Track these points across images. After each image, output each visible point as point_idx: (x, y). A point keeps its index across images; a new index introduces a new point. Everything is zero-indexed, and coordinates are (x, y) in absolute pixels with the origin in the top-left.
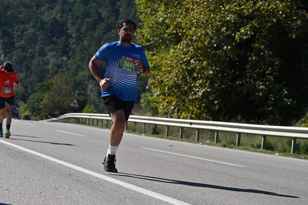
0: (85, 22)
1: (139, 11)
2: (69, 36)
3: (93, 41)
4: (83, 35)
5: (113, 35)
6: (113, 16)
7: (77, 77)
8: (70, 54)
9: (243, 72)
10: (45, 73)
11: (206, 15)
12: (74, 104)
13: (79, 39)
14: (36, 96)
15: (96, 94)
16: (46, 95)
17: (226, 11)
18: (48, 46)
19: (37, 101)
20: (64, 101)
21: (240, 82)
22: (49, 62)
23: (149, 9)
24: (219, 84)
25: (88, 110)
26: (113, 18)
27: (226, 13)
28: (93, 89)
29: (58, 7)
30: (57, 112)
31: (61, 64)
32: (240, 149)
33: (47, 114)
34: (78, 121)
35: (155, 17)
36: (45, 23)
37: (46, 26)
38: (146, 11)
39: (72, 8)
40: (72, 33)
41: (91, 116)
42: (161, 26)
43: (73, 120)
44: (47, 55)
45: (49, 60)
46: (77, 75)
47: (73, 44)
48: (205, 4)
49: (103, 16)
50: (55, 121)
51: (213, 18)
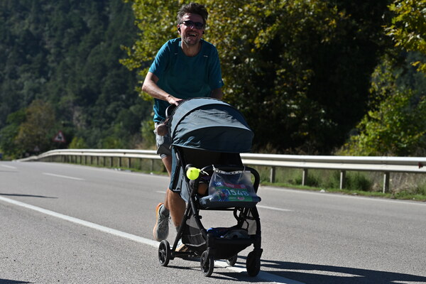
0: (66, 34)
1: (137, 18)
2: (47, 52)
3: (78, 58)
4: (63, 50)
5: (102, 49)
6: (100, 25)
7: (60, 103)
8: (49, 75)
9: (271, 90)
10: (19, 100)
11: (221, 21)
12: (59, 138)
13: (59, 55)
14: (9, 129)
15: (84, 123)
16: (22, 128)
17: (245, 14)
18: (20, 66)
19: (11, 136)
20: (45, 134)
21: (267, 101)
22: (23, 85)
23: (150, 16)
24: (242, 106)
25: (76, 145)
26: (102, 27)
27: (245, 16)
28: (81, 118)
29: (31, 17)
30: (37, 149)
31: (39, 88)
32: (276, 187)
33: (24, 151)
34: (66, 159)
35: (158, 26)
36: (16, 37)
37: (17, 40)
38: (145, 18)
39: (49, 17)
40: (51, 48)
41: (82, 152)
42: (166, 36)
43: (60, 158)
44: (19, 77)
45: (23, 84)
46: (59, 100)
47: (53, 62)
48: (220, 6)
49: (89, 25)
50: (35, 160)
51: (230, 23)
